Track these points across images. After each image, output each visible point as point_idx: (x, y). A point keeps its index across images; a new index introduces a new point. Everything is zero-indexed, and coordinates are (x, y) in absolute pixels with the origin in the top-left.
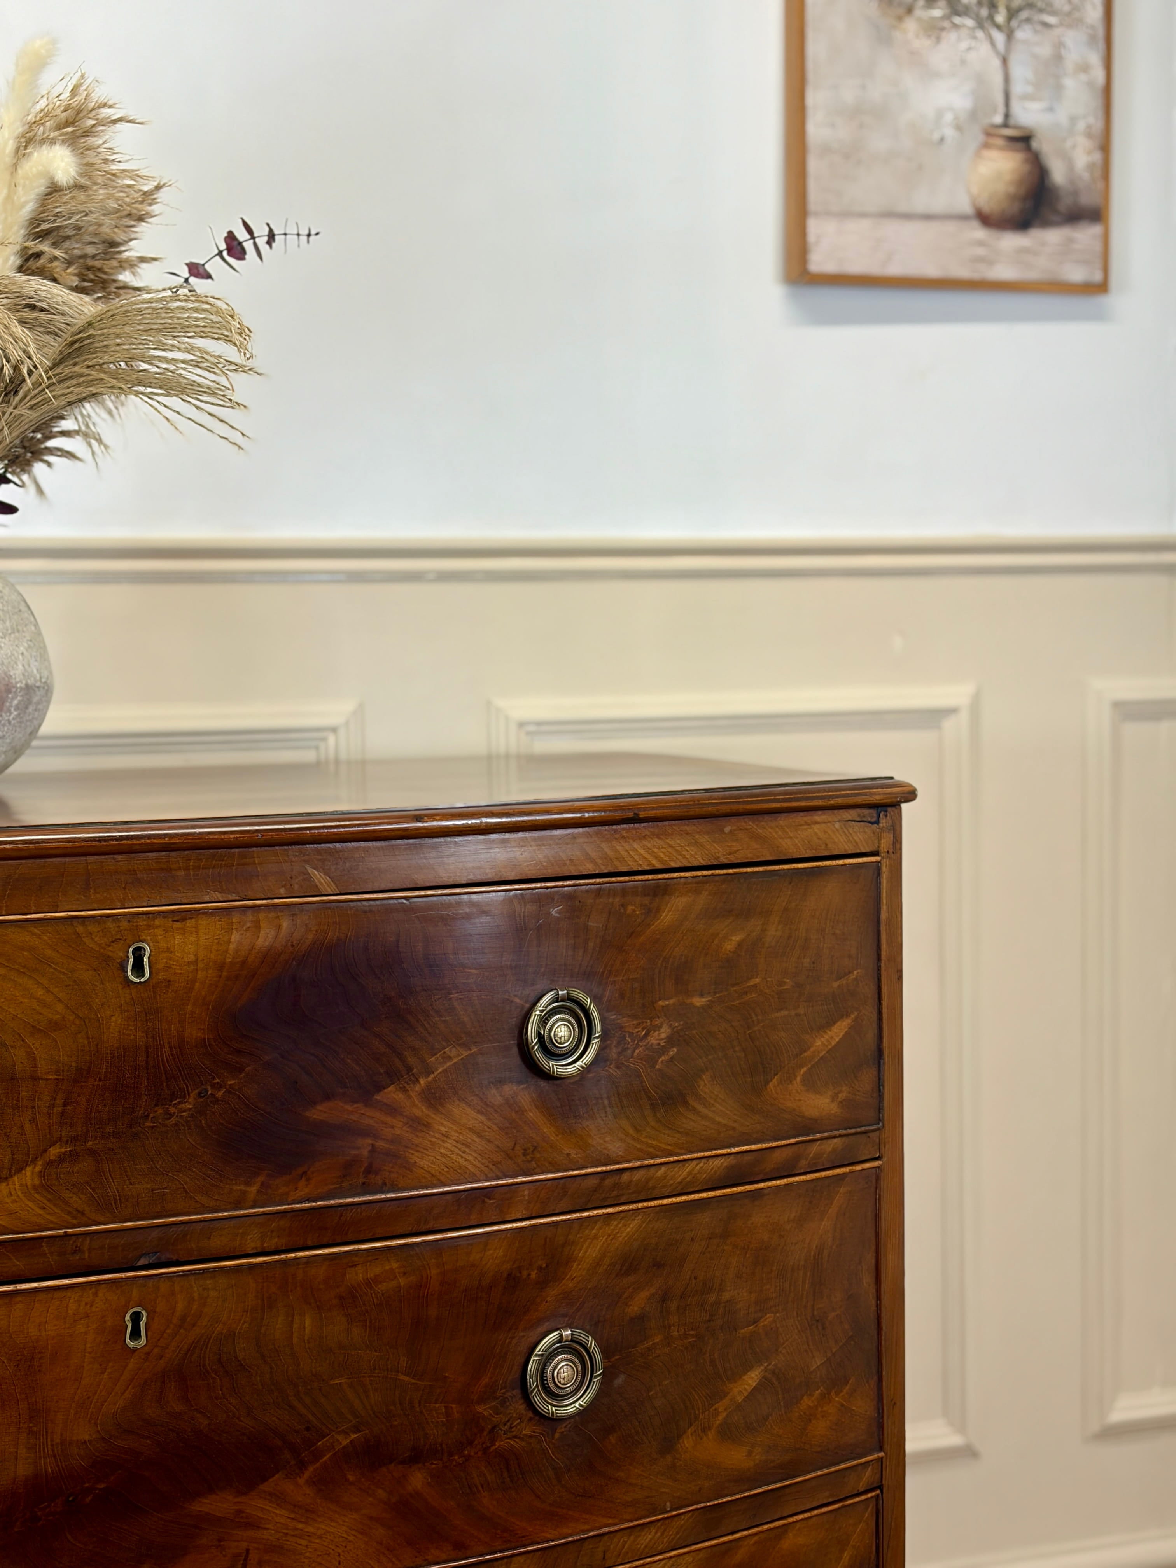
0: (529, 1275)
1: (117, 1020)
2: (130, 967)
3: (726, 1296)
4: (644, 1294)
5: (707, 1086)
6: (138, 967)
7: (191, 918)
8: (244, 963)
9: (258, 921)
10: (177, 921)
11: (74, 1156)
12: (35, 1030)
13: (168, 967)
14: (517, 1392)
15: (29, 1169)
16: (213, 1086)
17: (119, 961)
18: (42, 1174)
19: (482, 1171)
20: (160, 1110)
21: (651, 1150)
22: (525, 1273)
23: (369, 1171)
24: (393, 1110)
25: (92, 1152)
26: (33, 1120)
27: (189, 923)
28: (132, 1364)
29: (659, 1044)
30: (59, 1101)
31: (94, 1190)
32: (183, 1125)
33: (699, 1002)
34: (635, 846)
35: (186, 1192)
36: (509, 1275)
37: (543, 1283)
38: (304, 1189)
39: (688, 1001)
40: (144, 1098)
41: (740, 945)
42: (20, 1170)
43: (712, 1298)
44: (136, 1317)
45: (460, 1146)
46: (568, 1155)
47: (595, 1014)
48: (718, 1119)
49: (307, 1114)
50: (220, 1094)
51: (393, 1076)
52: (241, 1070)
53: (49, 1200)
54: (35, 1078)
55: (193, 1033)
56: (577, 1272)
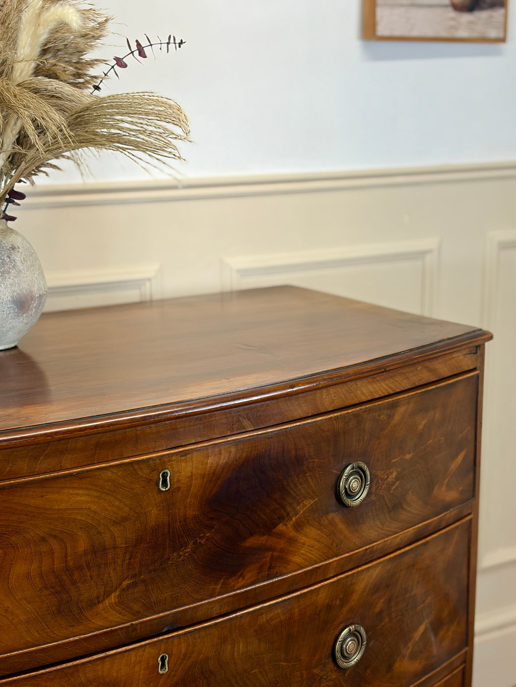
0: (336, 603)
1: (155, 511)
2: (161, 483)
3: (413, 593)
4: (382, 601)
5: (410, 497)
6: (165, 482)
7: (189, 454)
8: (214, 473)
9: (220, 451)
10: (183, 456)
11: (135, 584)
12: (115, 523)
13: (179, 481)
14: (330, 659)
15: (113, 595)
16: (200, 538)
17: (155, 481)
18: (119, 596)
19: (318, 558)
20: (175, 554)
21: (388, 533)
22: (334, 603)
23: (270, 568)
24: (281, 535)
25: (144, 581)
26: (115, 569)
27: (188, 456)
28: (162, 681)
29: (392, 481)
30: (127, 558)
31: (144, 600)
32: (186, 560)
33: (408, 456)
34: (383, 384)
35: (188, 593)
36: (327, 605)
37: (341, 606)
38: (241, 582)
39: (404, 457)
40: (168, 549)
41: (425, 426)
42: (108, 596)
43: (408, 595)
44: (163, 659)
45: (310, 548)
46: (355, 542)
47: (368, 473)
48: (414, 511)
49: (243, 545)
50: (203, 542)
51: (281, 519)
52: (213, 528)
53: (123, 609)
54: (115, 547)
55: (191, 513)
56: (355, 597)
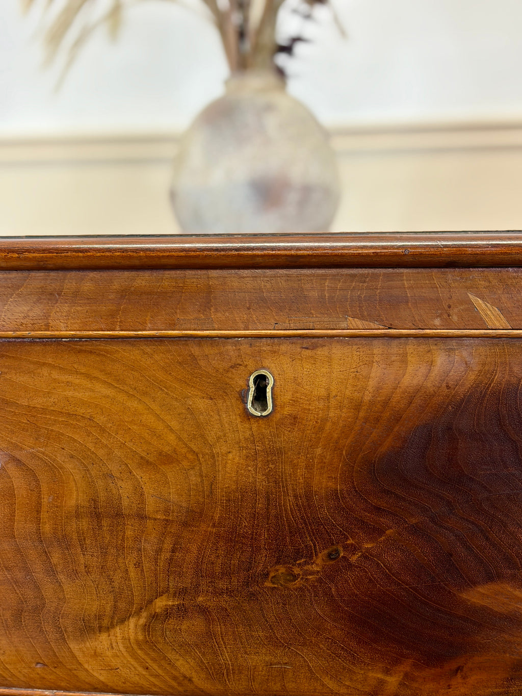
1: (235, 458)
2: (250, 398)
7: (323, 346)
9: (405, 355)
10: (307, 348)
11: (182, 612)
12: (145, 463)
13: (294, 402)
15: (132, 622)
16: (346, 547)
17: (238, 390)
18: (146, 628)
20: (282, 570)
25: (203, 611)
26: (138, 565)
27: (321, 352)
30: (168, 545)
31: (204, 654)
32: (308, 590)
35: (311, 672)
40: (264, 552)
42: (123, 621)
49: (464, 596)
50: (354, 559)
52: (381, 532)
53: (154, 660)
54: (142, 517)
55: (323, 483)
